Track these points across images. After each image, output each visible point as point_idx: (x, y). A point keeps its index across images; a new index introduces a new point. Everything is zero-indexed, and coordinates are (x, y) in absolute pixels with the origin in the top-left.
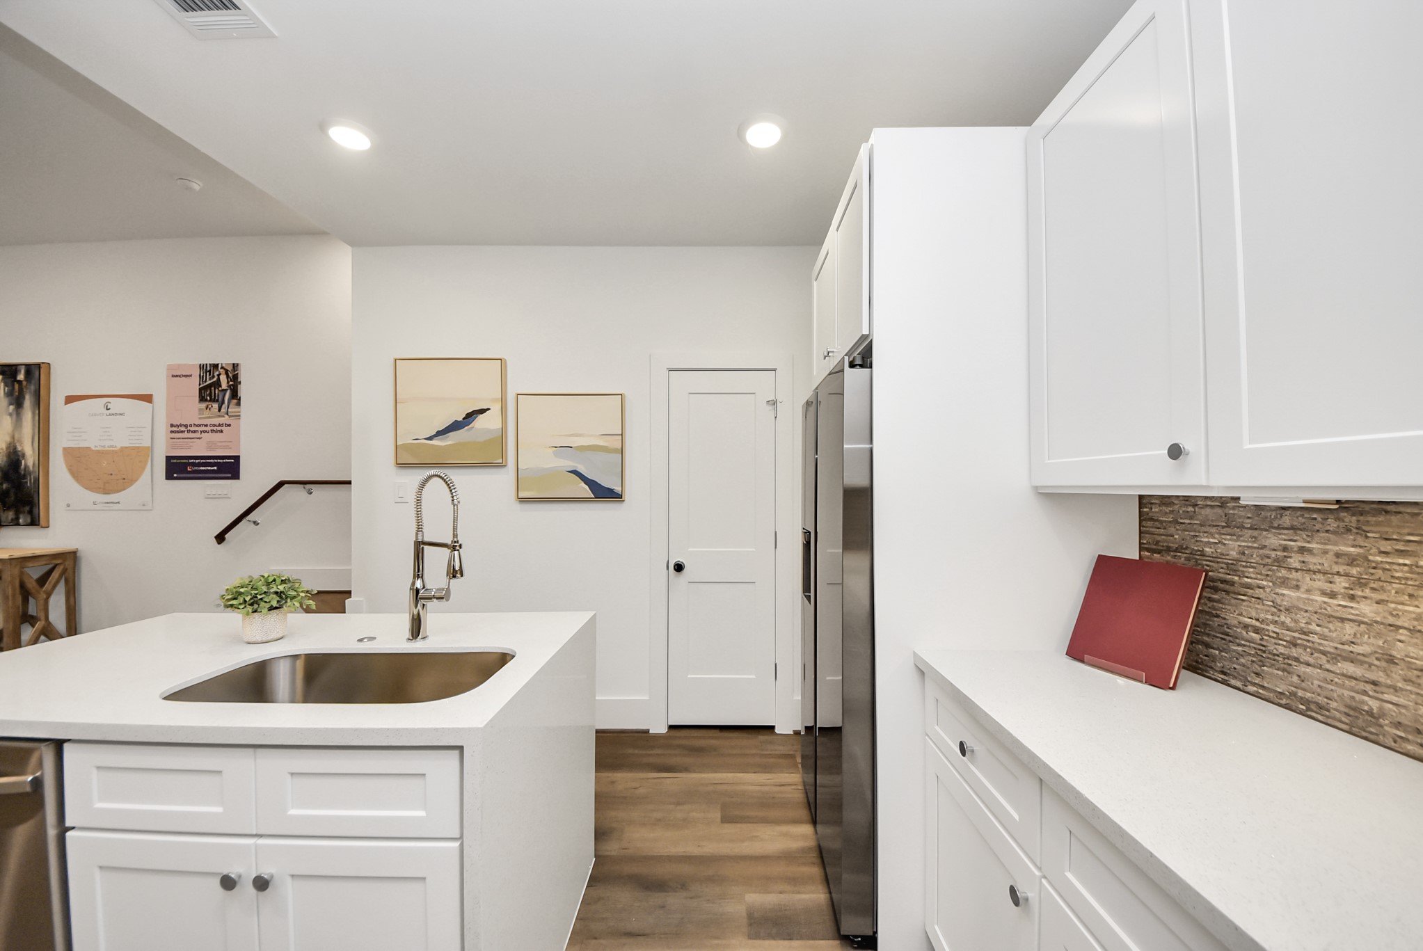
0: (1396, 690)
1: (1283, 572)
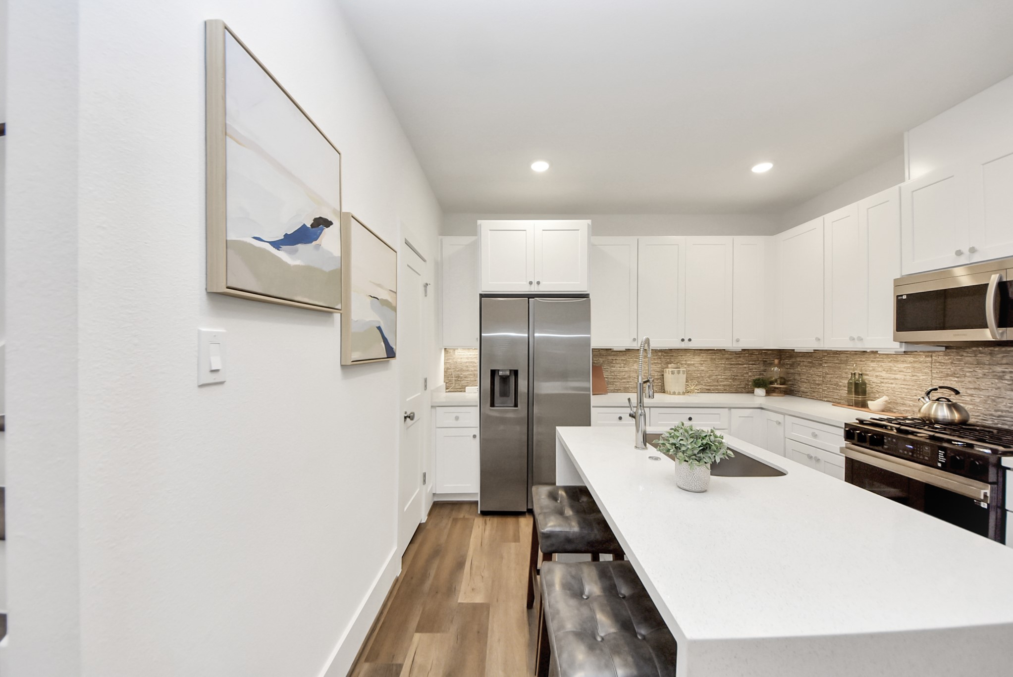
0: (631, 382)
1: (612, 365)
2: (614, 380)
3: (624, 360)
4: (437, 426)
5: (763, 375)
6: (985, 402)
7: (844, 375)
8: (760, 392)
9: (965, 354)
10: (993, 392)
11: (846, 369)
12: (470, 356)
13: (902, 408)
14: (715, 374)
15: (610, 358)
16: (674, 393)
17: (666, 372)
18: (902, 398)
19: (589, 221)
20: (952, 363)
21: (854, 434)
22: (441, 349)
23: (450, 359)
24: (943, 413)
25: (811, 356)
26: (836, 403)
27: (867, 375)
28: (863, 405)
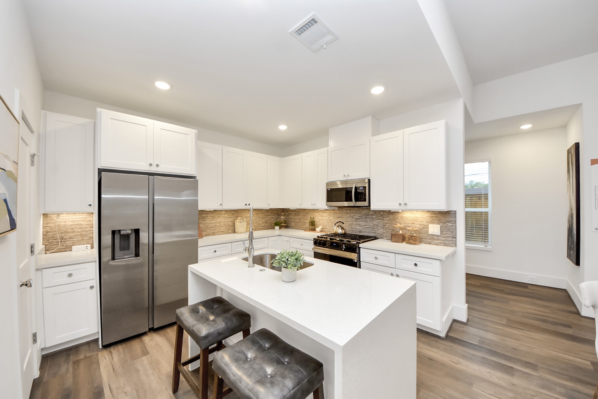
0: (216, 229)
2: (206, 229)
3: (212, 217)
4: (44, 287)
5: (277, 220)
6: (349, 226)
7: (307, 219)
8: (277, 228)
9: (343, 210)
10: (351, 222)
11: (308, 216)
12: (76, 220)
13: (326, 230)
14: (258, 221)
15: (203, 215)
16: (241, 233)
17: (236, 222)
18: (326, 226)
19: (196, 131)
20: (340, 213)
21: (317, 242)
22: (40, 214)
23: (50, 223)
24: (340, 231)
25: (295, 211)
26: (305, 230)
27: (315, 218)
28: (314, 230)
